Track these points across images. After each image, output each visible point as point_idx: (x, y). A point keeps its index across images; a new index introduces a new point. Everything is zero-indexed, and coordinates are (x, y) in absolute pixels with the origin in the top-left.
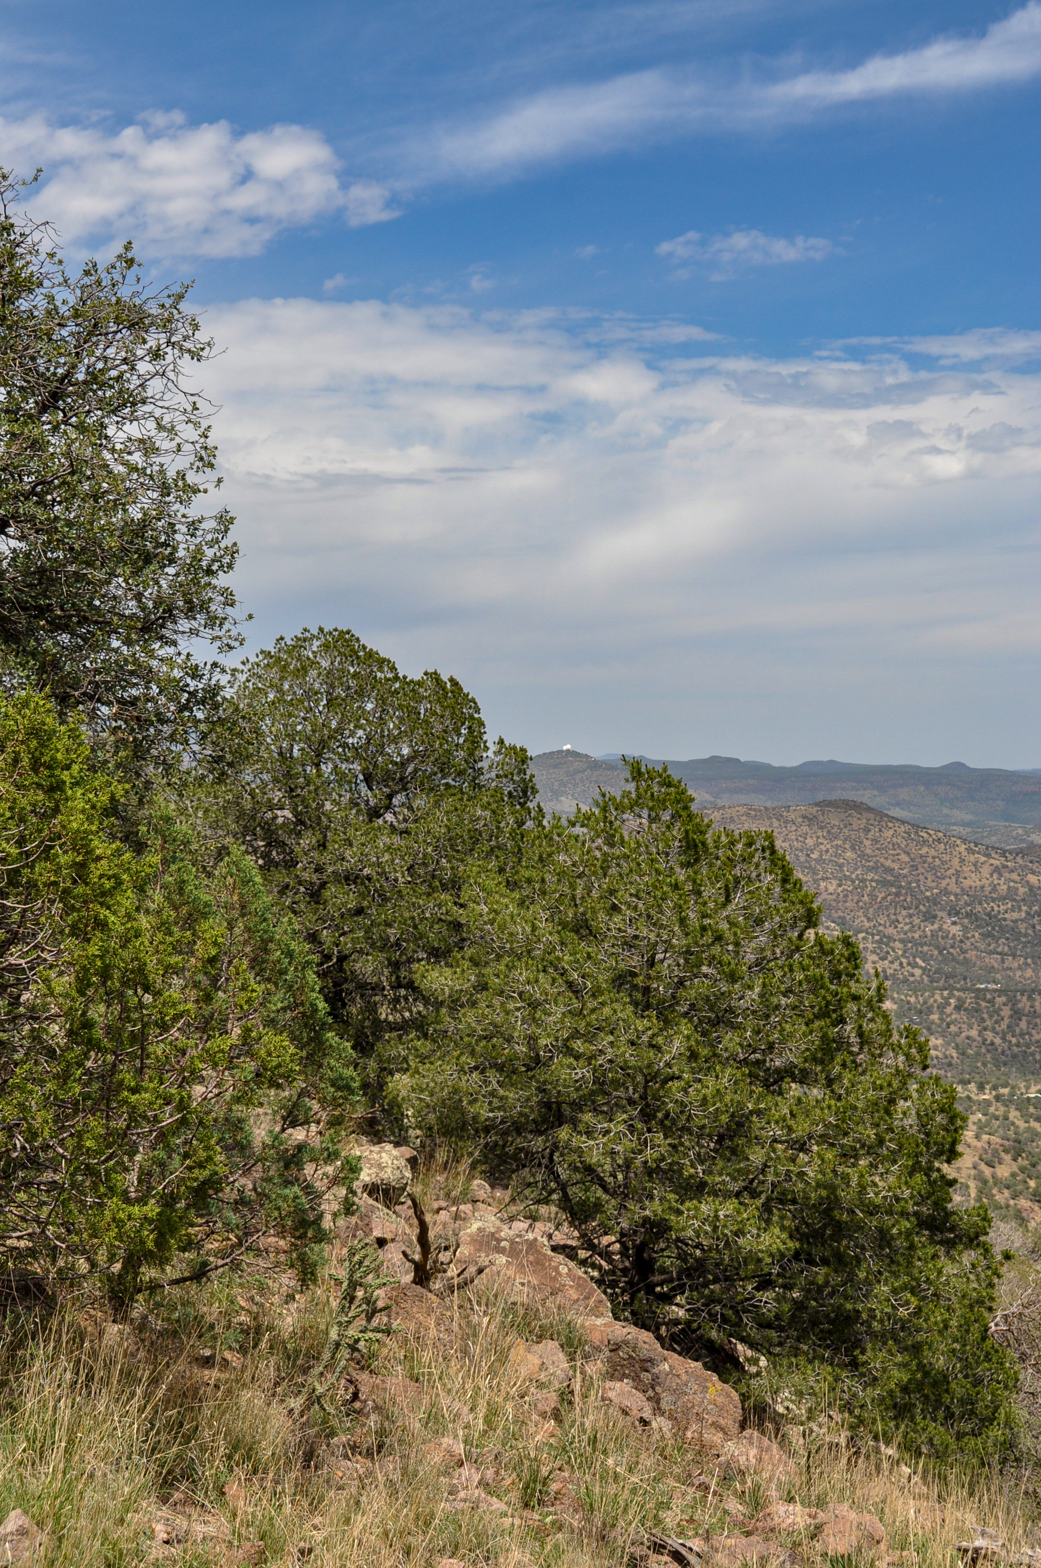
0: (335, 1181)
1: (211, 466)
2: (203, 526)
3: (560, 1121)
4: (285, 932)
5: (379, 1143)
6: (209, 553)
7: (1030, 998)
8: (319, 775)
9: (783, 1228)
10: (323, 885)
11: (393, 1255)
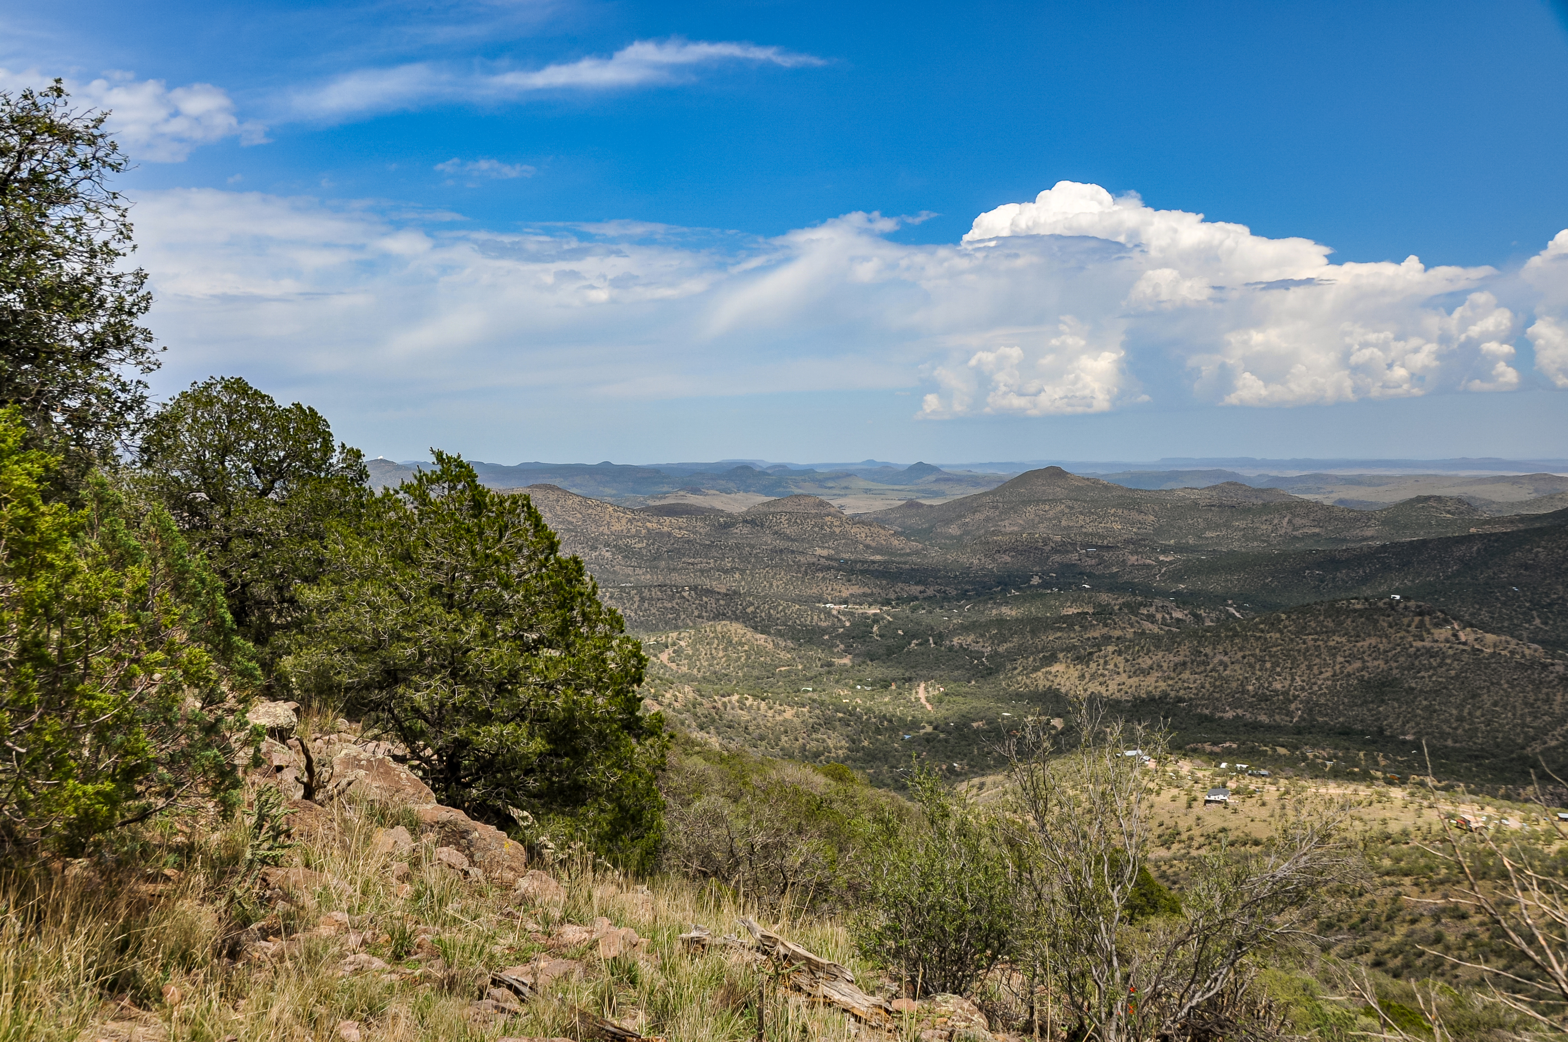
0: (246, 743)
1: (130, 238)
2: (123, 279)
3: (396, 681)
4: (198, 566)
5: (274, 701)
6: (129, 300)
7: (649, 590)
8: (225, 468)
9: (541, 736)
10: (230, 539)
11: (288, 776)
